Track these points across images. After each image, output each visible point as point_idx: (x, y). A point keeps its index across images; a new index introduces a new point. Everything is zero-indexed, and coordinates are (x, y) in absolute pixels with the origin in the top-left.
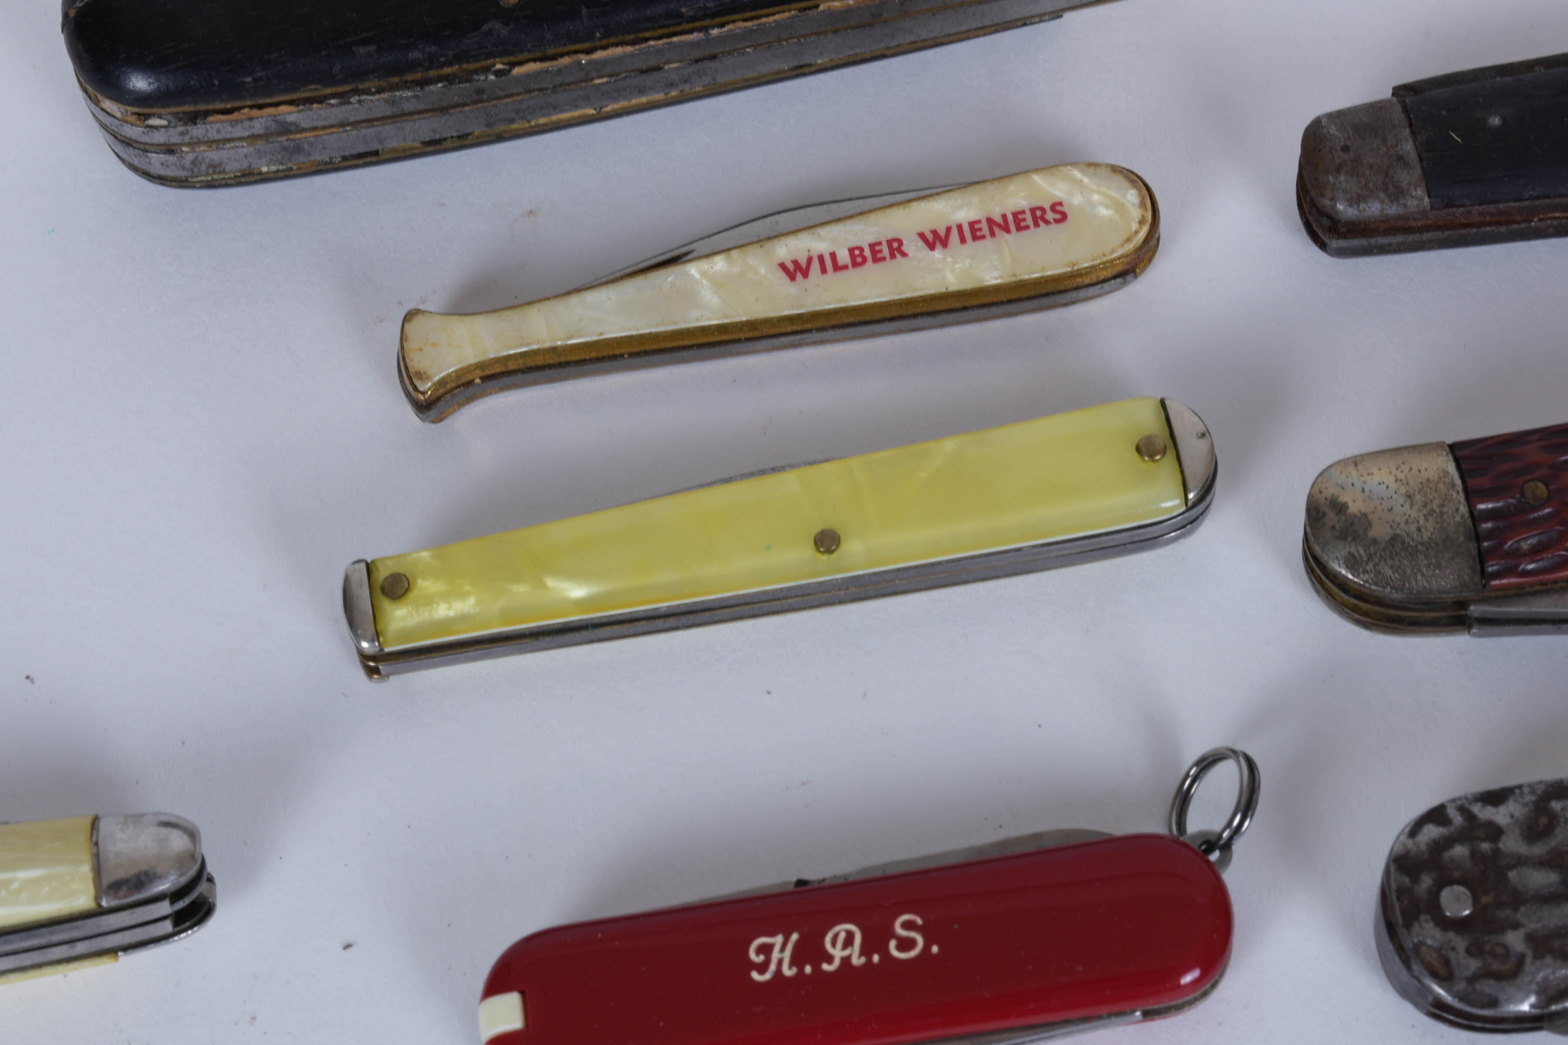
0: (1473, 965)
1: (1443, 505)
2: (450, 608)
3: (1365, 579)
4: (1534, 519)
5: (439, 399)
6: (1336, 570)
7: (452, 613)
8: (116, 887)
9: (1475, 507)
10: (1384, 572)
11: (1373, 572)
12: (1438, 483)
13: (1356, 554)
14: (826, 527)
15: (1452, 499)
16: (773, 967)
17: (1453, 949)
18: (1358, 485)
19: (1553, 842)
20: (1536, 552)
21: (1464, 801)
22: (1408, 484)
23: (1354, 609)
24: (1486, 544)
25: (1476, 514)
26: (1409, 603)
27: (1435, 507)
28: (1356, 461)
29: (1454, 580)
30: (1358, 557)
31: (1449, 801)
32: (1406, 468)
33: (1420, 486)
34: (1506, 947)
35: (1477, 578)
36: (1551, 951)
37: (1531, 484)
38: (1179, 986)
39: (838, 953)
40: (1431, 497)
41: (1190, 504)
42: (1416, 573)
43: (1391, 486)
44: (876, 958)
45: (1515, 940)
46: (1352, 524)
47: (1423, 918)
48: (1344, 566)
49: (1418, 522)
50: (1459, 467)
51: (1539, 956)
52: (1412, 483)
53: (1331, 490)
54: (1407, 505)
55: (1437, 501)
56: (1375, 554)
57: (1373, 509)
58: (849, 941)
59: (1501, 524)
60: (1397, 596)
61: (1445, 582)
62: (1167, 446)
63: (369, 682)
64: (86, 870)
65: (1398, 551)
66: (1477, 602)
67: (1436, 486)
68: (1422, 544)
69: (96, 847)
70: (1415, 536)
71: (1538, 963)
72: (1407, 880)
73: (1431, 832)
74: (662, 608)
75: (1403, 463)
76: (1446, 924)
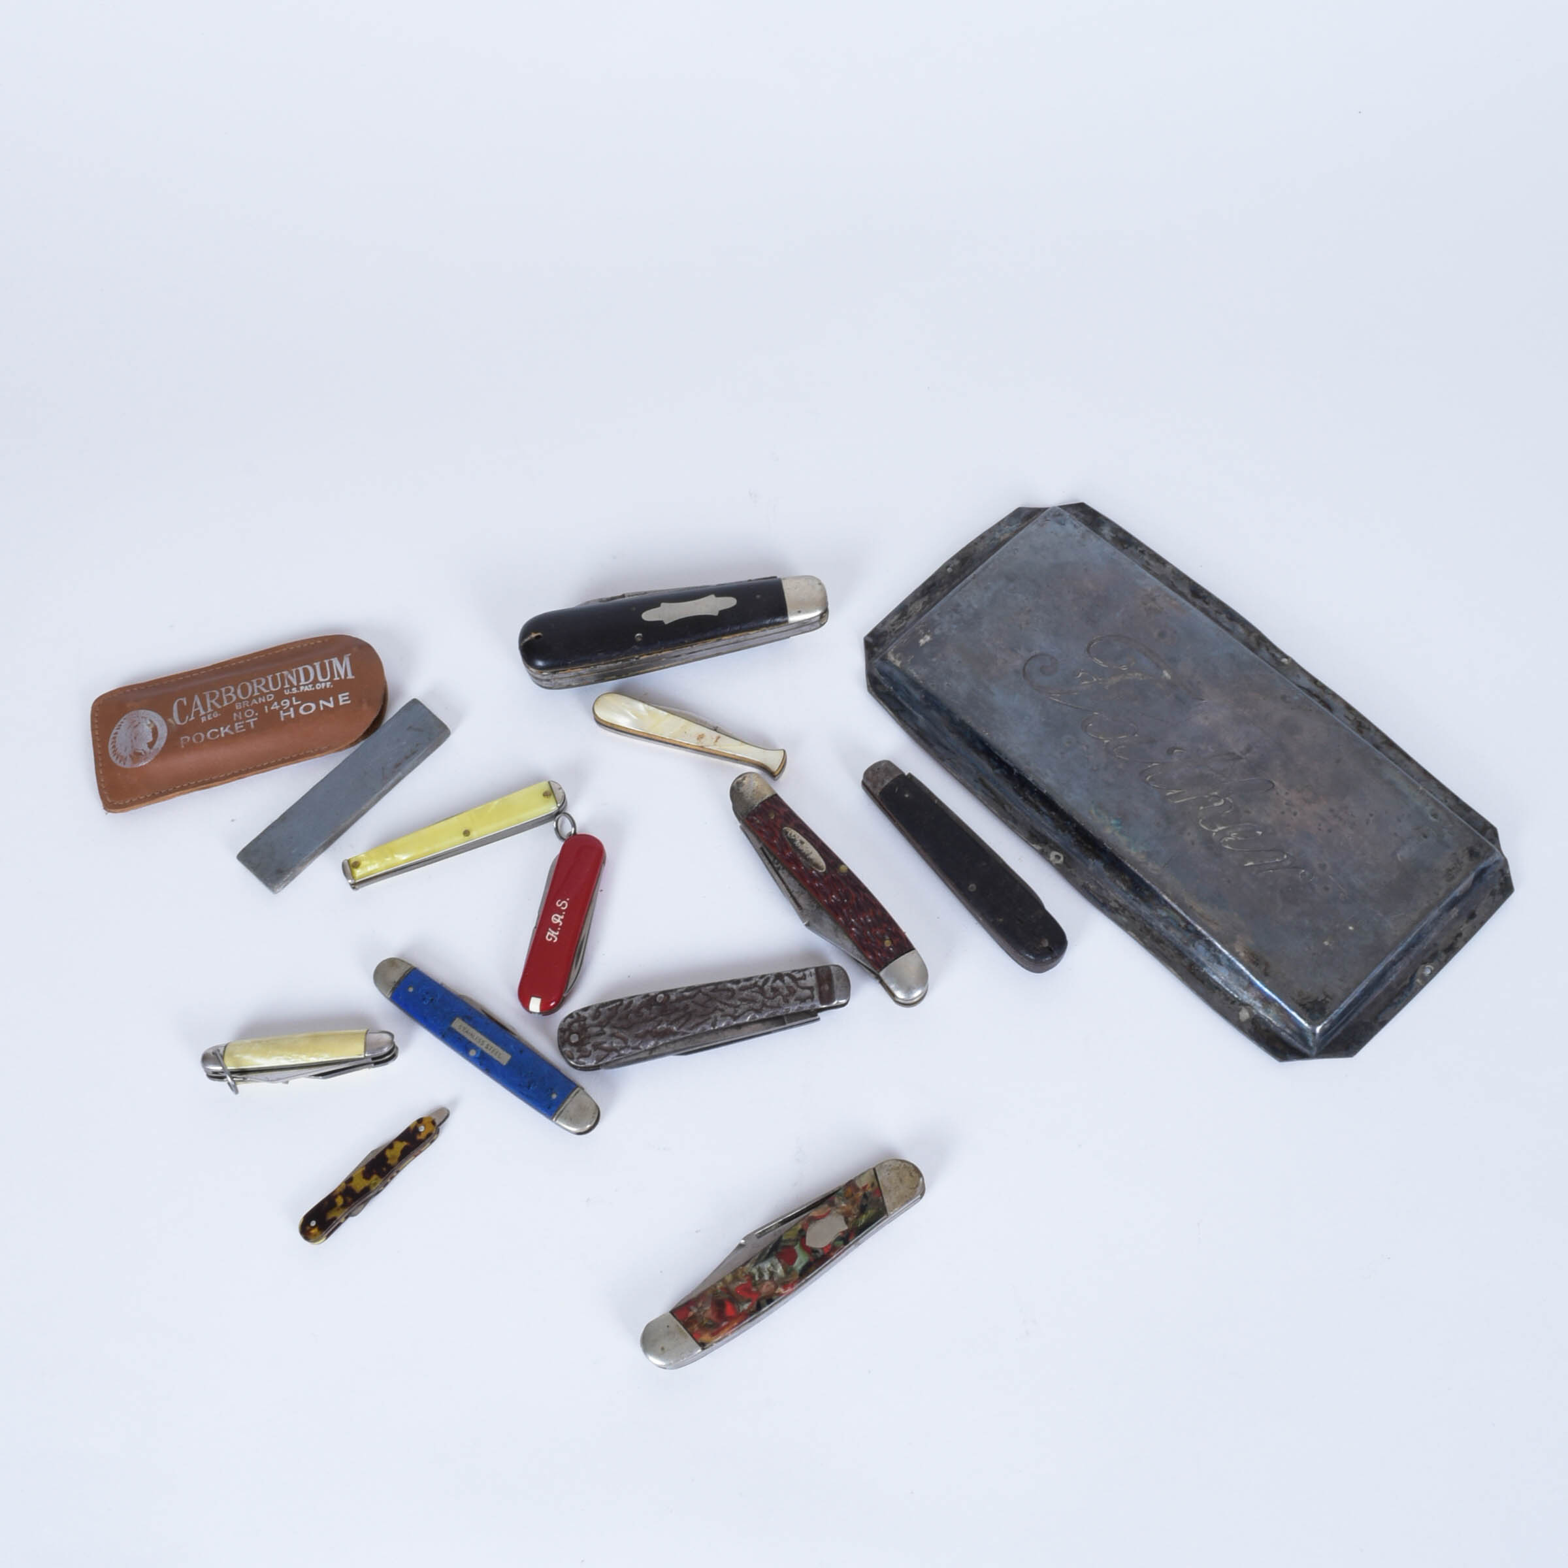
0: (578, 1054)
17: (573, 1051)
19: (600, 1020)
21: (577, 1011)
31: (573, 1012)
34: (586, 1049)
47: (566, 1044)
51: (595, 1050)
72: (562, 1034)
73: (569, 1020)
76: (572, 1045)
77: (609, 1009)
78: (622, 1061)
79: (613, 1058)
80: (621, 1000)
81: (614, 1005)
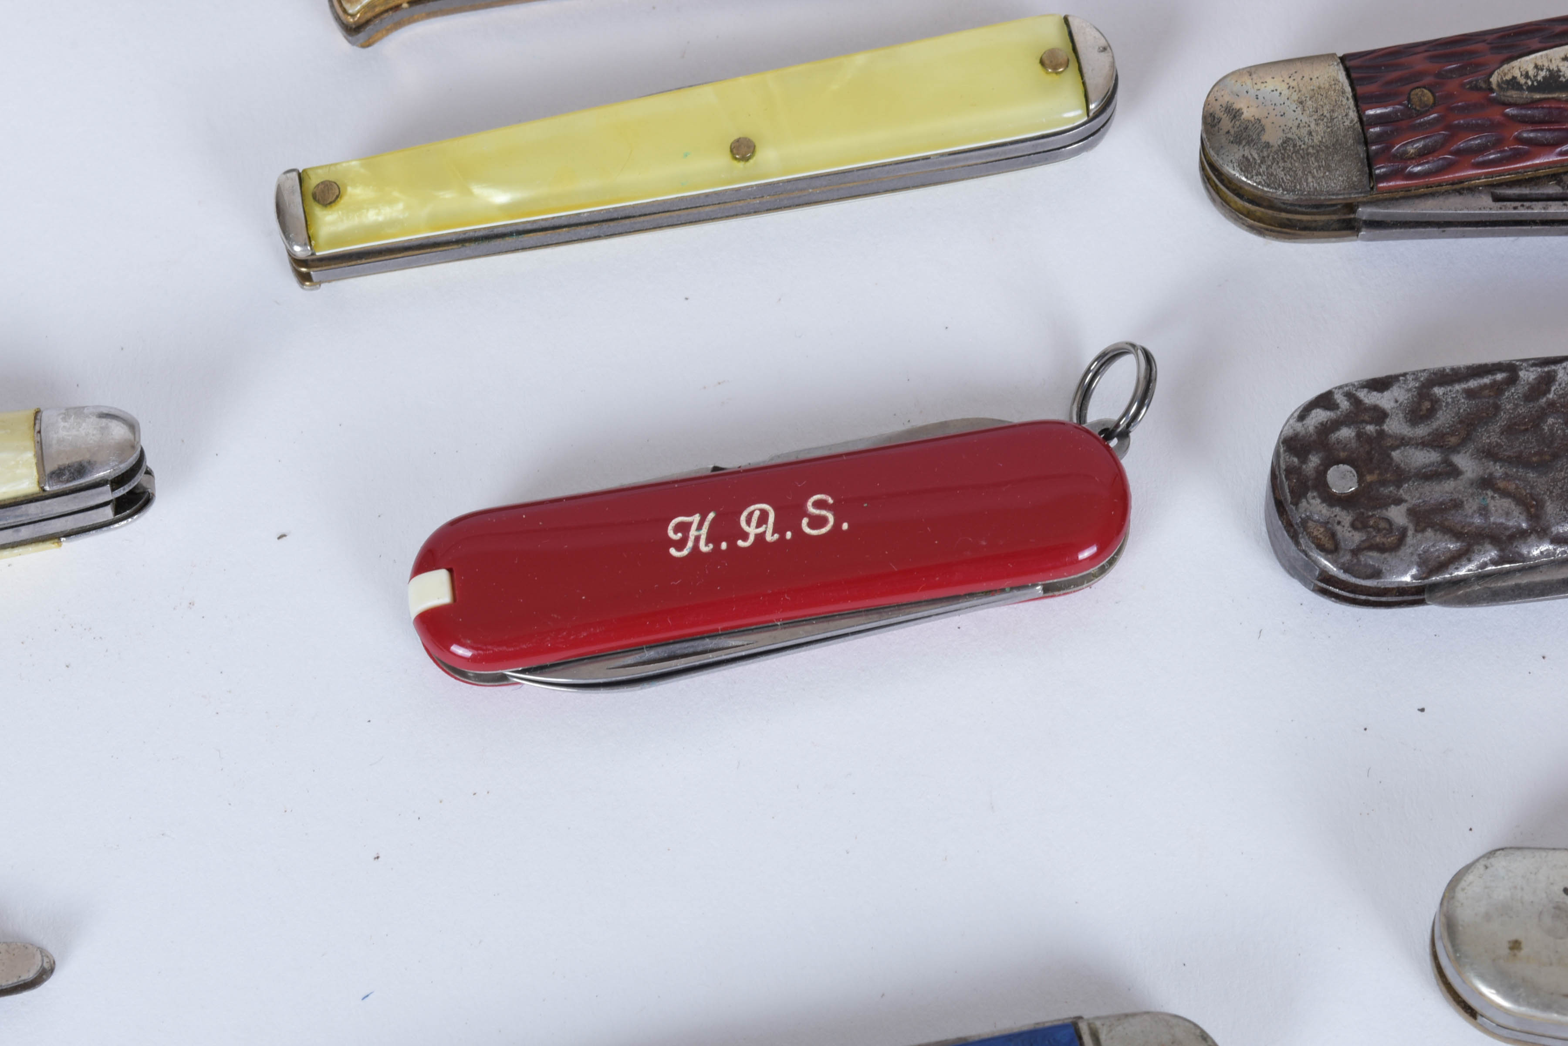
0: (1357, 538)
1: (1333, 111)
2: (378, 214)
3: (1258, 181)
4: (1420, 124)
5: (368, 22)
6: (1231, 173)
7: (381, 218)
8: (58, 474)
9: (1364, 113)
10: (1277, 175)
11: (1266, 174)
12: (1329, 90)
13: (1250, 157)
14: (741, 136)
15: (1342, 105)
16: (690, 544)
17: (1339, 523)
18: (1252, 92)
19: (1435, 425)
20: (1422, 155)
21: (1351, 387)
22: (1300, 91)
23: (1249, 214)
24: (1374, 148)
25: (1365, 119)
26: (1300, 206)
27: (1325, 113)
28: (1251, 71)
29: (1343, 181)
30: (1251, 160)
31: (1336, 388)
32: (1298, 77)
33: (1312, 93)
34: (1389, 521)
35: (1365, 180)
36: (1432, 526)
37: (1418, 90)
38: (1078, 562)
39: (752, 531)
40: (1322, 103)
41: (1091, 114)
42: (1307, 175)
43: (1283, 93)
44: (789, 535)
45: (1397, 515)
46: (1246, 128)
47: (1310, 494)
48: (1238, 169)
49: (1309, 126)
50: (1348, 76)
51: (1420, 529)
52: (1304, 90)
53: (1227, 98)
54: (1299, 111)
55: (1327, 107)
56: (1268, 157)
57: (1267, 115)
58: (763, 519)
59: (1388, 128)
60: (1289, 197)
61: (1334, 183)
62: (1070, 59)
63: (301, 290)
64: (29, 456)
65: (1290, 154)
66: (1365, 204)
67: (1326, 93)
68: (1313, 147)
69: (39, 435)
70: (1306, 139)
71: (1419, 536)
72: (1296, 460)
73: (1320, 416)
74: (584, 213)
75: (1296, 72)
76: (1332, 499)
77: (1470, 394)
78: (1511, 582)
79: (1485, 565)
80: (1511, 369)
81: (1487, 380)
